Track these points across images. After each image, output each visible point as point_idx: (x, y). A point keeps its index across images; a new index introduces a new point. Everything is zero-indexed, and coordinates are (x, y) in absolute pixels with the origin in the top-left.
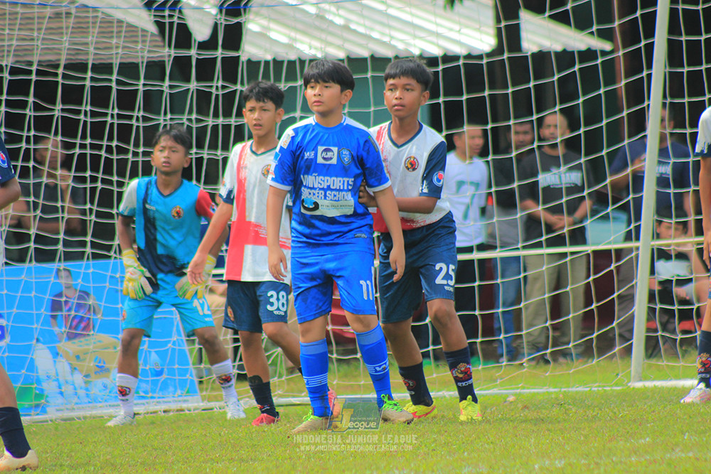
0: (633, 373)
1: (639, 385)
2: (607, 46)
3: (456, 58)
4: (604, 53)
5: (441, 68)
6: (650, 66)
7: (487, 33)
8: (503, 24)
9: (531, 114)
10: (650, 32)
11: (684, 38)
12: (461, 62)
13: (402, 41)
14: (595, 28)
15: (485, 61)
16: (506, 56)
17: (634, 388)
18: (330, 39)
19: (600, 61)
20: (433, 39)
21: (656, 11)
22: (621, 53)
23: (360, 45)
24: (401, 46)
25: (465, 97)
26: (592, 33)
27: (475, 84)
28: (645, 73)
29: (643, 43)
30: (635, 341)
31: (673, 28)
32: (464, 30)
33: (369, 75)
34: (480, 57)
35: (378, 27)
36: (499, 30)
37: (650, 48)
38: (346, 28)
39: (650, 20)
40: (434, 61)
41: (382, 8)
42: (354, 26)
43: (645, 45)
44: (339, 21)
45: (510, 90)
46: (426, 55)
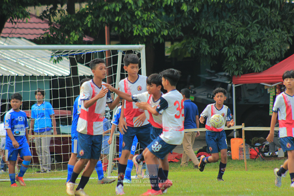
0: (108, 174)
5: (52, 79)
6: (115, 82)
7: (68, 70)
8: (71, 67)
10: (115, 71)
12: (58, 78)
13: (41, 71)
15: (65, 78)
16: (72, 76)
18: (18, 69)
20: (50, 70)
21: (117, 65)
23: (28, 71)
24: (42, 73)
25: (59, 89)
27: (62, 85)
28: (113, 83)
31: (122, 70)
33: (29, 81)
35: (35, 67)
38: (25, 67)
39: (115, 68)
40: (50, 77)
41: (34, 60)
42: (27, 66)
43: (114, 75)
44: (23, 65)
45: (73, 87)
46: (49, 76)
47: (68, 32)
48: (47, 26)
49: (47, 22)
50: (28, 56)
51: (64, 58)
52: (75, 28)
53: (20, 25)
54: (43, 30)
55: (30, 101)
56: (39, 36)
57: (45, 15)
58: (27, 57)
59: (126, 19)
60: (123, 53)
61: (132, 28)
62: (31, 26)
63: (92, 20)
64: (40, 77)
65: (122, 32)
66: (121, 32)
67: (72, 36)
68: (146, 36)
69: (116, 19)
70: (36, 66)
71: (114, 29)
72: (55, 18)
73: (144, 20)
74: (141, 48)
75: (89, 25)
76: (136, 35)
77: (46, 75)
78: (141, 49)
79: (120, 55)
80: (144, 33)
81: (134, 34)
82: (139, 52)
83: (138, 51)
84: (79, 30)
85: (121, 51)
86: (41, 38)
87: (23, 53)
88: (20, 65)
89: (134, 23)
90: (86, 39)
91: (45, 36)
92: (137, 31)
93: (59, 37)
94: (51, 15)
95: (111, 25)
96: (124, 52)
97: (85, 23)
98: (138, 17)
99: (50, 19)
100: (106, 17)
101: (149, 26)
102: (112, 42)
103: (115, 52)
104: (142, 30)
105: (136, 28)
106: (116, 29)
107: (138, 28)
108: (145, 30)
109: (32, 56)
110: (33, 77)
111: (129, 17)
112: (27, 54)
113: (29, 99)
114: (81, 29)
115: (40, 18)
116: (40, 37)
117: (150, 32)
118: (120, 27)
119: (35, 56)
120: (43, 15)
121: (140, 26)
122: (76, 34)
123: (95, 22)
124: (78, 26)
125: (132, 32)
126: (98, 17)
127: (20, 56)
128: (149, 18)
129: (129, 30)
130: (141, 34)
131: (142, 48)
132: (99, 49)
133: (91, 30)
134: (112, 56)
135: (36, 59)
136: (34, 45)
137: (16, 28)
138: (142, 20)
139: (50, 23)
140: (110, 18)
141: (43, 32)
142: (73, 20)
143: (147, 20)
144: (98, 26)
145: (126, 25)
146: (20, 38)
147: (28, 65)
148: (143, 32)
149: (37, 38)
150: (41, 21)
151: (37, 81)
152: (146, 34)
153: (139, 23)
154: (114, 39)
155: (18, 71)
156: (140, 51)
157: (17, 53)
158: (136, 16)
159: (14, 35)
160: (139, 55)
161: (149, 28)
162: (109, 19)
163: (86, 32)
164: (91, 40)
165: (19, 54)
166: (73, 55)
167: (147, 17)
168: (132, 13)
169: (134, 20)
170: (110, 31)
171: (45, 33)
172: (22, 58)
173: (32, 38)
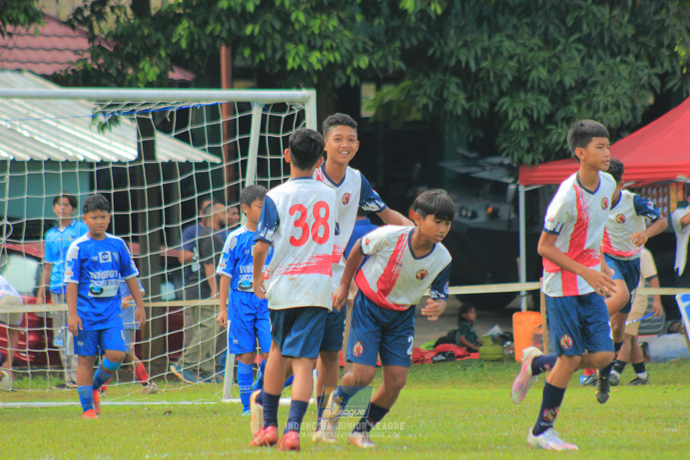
0: (224, 393)
1: (228, 401)
2: (218, 160)
3: (107, 163)
4: (213, 164)
5: (95, 169)
6: (244, 176)
7: (131, 147)
8: (141, 140)
9: (160, 205)
10: (245, 152)
11: (269, 157)
12: (111, 166)
13: (70, 150)
14: (207, 146)
15: (128, 166)
16: (143, 162)
17: (224, 403)
18: (16, 145)
19: (210, 170)
20: (91, 148)
21: (249, 138)
22: (224, 165)
23: (38, 151)
24: (70, 154)
25: (113, 191)
26: (205, 150)
27: (120, 182)
28: (240, 181)
29: (240, 159)
30: (226, 370)
31: (261, 150)
32: (113, 143)
33: (43, 171)
34: (125, 163)
35: (55, 140)
36: (139, 143)
37: (244, 163)
38: (31, 139)
39: (245, 144)
40: (91, 165)
41: (54, 124)
42: (36, 138)
43: (242, 161)
44: (26, 134)
45: (146, 187)
46: (88, 161)
47: (134, 60)
48: (84, 43)
49: (83, 34)
50: (40, 114)
51: (124, 120)
52: (150, 50)
53: (20, 41)
54: (75, 52)
55: (43, 219)
56: (66, 66)
57: (80, 18)
58: (36, 116)
59: (270, 30)
60: (264, 109)
61: (285, 53)
62: (47, 43)
63: (191, 34)
64: (68, 164)
65: (261, 60)
66: (257, 60)
67: (143, 69)
68: (318, 72)
69: (248, 30)
70: (57, 137)
71: (242, 54)
72: (103, 24)
73: (313, 33)
74: (305, 98)
75: (184, 44)
76: (293, 69)
77: (82, 159)
78: (307, 101)
79: (256, 115)
80: (311, 64)
81: (289, 67)
82: (303, 107)
83: (300, 106)
84: (160, 56)
85: (259, 105)
86: (70, 73)
87: (28, 106)
88: (21, 134)
89: (290, 39)
90: (176, 74)
91: (79, 67)
92: (294, 59)
93: (113, 71)
94: (94, 19)
95: (236, 42)
96: (266, 108)
97: (174, 40)
98: (297, 27)
99: (91, 28)
100: (223, 25)
101: (325, 46)
102: (236, 83)
103: (245, 106)
104: (306, 58)
105: (293, 52)
106: (247, 52)
107: (297, 53)
108: (315, 57)
109: (48, 115)
110: (51, 163)
111: (278, 25)
112: (35, 109)
113: (40, 215)
114: (163, 53)
115: (69, 23)
116: (66, 71)
117: (325, 63)
118: (255, 49)
119: (55, 114)
120: (75, 18)
121: (302, 48)
122: (152, 65)
123: (196, 37)
124: (158, 45)
125: (283, 61)
126: (205, 23)
127: (22, 114)
128: (323, 28)
129: (278, 56)
130: (305, 67)
131: (309, 98)
132: (206, 100)
133: (187, 56)
134: (238, 116)
135: (58, 122)
136: (54, 89)
137: (10, 49)
138: (309, 32)
139: (92, 37)
140: (233, 26)
141: (74, 58)
142: (146, 32)
143: (319, 34)
144: (204, 45)
145: (269, 44)
146: (19, 70)
147: (40, 136)
148: (308, 62)
149: (61, 71)
150: (69, 31)
151: (61, 171)
152: (317, 66)
153: (301, 41)
154: (241, 76)
155: (16, 148)
156: (303, 105)
157: (15, 107)
158: (293, 24)
159: (6, 64)
160: (302, 114)
161: (325, 53)
162: (229, 30)
163: (177, 59)
164: (189, 76)
165: (19, 109)
166: (146, 112)
167: (320, 27)
168: (285, 17)
169: (289, 32)
170: (233, 56)
171: (79, 61)
172: (26, 119)
173: (50, 70)
